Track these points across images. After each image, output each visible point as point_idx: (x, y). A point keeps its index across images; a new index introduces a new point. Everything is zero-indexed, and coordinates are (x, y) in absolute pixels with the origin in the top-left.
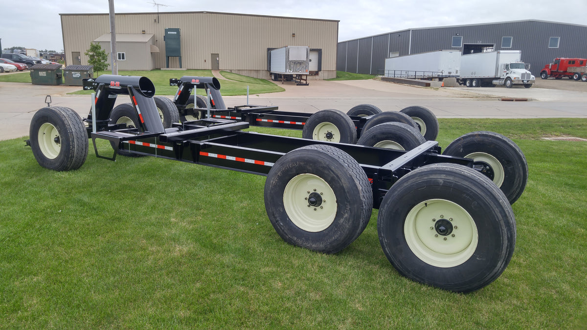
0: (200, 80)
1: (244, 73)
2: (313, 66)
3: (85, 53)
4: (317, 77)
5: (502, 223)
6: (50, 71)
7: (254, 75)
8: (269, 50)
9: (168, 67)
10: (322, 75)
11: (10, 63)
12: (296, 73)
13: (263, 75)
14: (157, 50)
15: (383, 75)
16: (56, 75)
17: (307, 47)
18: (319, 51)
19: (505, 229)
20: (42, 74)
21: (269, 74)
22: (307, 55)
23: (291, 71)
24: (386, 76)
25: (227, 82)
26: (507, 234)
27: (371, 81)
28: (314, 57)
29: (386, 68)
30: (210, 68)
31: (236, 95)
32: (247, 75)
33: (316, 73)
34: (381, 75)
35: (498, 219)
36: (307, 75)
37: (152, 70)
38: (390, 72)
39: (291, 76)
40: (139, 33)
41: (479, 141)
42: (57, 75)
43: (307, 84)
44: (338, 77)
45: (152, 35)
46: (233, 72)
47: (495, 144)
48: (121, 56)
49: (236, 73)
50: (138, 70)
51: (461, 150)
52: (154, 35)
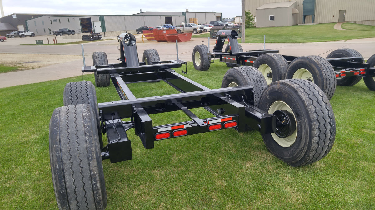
1: (367, 23)
9: (304, 23)
14: (297, 11)
30: (337, 21)
32: (370, 24)
37: (292, 26)
40: (287, 1)
41: (278, 89)
45: (295, 2)
46: (356, 23)
47: (289, 94)
48: (272, 18)
49: (360, 23)
50: (282, 26)
51: (268, 97)
52: (297, 1)
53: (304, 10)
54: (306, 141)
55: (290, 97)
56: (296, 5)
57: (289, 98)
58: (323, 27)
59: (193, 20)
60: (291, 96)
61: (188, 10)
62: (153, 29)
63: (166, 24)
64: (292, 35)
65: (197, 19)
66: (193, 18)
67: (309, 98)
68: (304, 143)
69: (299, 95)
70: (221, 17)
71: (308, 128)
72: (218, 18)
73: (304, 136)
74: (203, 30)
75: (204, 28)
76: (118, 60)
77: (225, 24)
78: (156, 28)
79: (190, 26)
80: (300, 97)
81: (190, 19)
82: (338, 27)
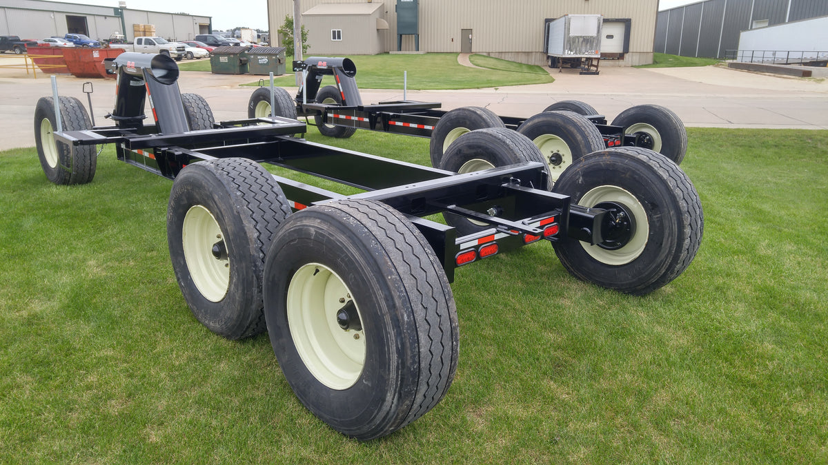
0: (328, 62)
1: (508, 58)
2: (613, 46)
3: (278, 30)
4: (621, 62)
5: (388, 319)
6: (232, 56)
7: (522, 59)
8: (548, 21)
9: (400, 49)
10: (630, 59)
11: (203, 47)
12: (586, 56)
13: (536, 60)
14: (385, 25)
15: (735, 58)
16: (238, 61)
17: (599, 16)
18: (627, 23)
19: (392, 333)
20: (224, 59)
21: (545, 58)
22: (599, 27)
23: (572, 53)
24: (738, 61)
25: (472, 70)
26: (396, 341)
27: (709, 69)
28: (617, 31)
29: (741, 47)
30: (459, 50)
31: (463, 89)
32: (513, 60)
33: (621, 56)
34: (729, 58)
35: (381, 310)
36: (598, 59)
37: (378, 54)
38: (746, 54)
39: (579, 60)
40: (363, 1)
41: (607, 165)
42: (241, 61)
43: (597, 73)
44: (656, 63)
45: (381, 4)
46: (492, 55)
47: (633, 172)
48: (337, 35)
49: (497, 57)
50: (358, 55)
51: (580, 181)
52: (383, 4)
53: (398, 22)
54: (670, 247)
55: (636, 176)
56: (383, 12)
57: (635, 178)
58: (438, 59)
59: (142, 29)
60: (637, 174)
61: (124, 3)
62: (37, 43)
63: (69, 33)
64: (388, 75)
65: (153, 26)
66: (142, 25)
67: (670, 176)
68: (667, 251)
69: (654, 173)
70: (209, 27)
71: (676, 225)
72: (202, 27)
73: (668, 239)
74: (183, 55)
75: (187, 50)
76: (107, 117)
77: (231, 43)
78: (44, 42)
79: (150, 44)
80: (657, 175)
81: (134, 26)
82: (464, 61)
